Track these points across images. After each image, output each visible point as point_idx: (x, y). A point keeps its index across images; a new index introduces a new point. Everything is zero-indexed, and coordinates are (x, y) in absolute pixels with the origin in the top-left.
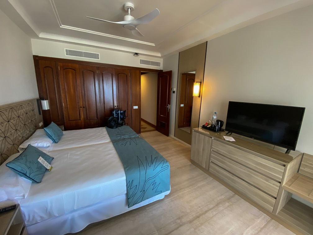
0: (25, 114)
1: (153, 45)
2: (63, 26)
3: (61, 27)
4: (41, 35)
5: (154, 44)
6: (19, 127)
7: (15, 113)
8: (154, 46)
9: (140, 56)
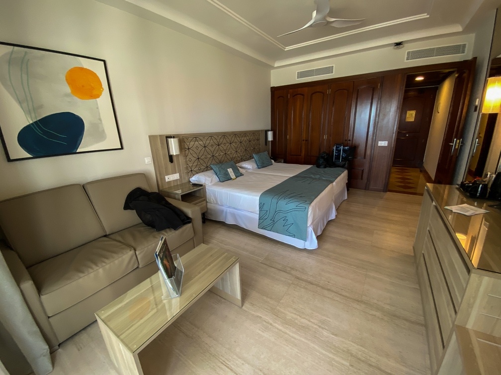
0: (248, 142)
1: (425, 16)
2: (288, 48)
3: (286, 50)
4: (276, 65)
5: (426, 14)
6: (239, 150)
7: (238, 139)
8: (428, 16)
9: (406, 45)
